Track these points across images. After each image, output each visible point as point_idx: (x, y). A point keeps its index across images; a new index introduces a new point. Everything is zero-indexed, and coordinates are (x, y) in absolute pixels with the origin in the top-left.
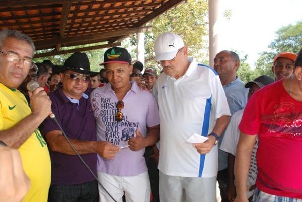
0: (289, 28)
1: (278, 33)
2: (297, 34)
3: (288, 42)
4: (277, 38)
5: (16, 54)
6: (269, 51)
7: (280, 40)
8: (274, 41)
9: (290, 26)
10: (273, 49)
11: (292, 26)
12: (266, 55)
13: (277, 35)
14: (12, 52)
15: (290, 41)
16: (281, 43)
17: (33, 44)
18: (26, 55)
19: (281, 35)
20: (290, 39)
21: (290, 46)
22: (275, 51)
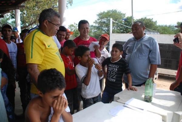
0: (103, 13)
1: (99, 15)
2: (107, 16)
3: (103, 20)
4: (98, 18)
6: (94, 25)
7: (99, 20)
8: (97, 20)
9: (104, 12)
11: (105, 12)
12: (93, 27)
13: (98, 16)
15: (104, 20)
16: (100, 20)
19: (100, 16)
21: (104, 22)
22: (97, 25)
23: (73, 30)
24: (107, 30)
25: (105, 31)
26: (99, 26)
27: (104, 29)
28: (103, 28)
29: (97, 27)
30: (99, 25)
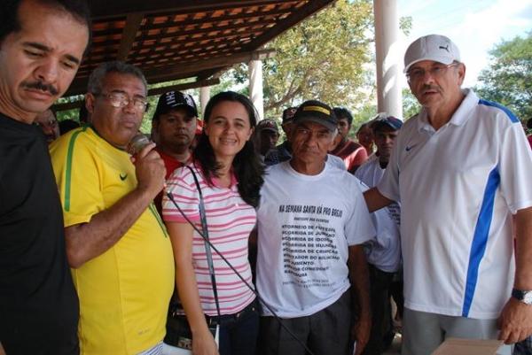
0: (514, 44)
1: (497, 53)
3: (514, 69)
4: (494, 62)
5: (123, 92)
6: (481, 85)
7: (499, 67)
8: (489, 68)
9: (517, 40)
10: (487, 82)
11: (521, 40)
13: (492, 57)
14: (118, 91)
15: (518, 67)
16: (502, 69)
17: (143, 77)
18: (137, 92)
19: (502, 56)
20: (518, 64)
21: (519, 76)
22: (491, 86)
23: (410, 106)
24: (527, 101)
25: (522, 106)
26: (498, 90)
27: (518, 98)
28: (512, 94)
29: (491, 93)
30: (500, 86)
